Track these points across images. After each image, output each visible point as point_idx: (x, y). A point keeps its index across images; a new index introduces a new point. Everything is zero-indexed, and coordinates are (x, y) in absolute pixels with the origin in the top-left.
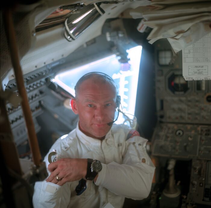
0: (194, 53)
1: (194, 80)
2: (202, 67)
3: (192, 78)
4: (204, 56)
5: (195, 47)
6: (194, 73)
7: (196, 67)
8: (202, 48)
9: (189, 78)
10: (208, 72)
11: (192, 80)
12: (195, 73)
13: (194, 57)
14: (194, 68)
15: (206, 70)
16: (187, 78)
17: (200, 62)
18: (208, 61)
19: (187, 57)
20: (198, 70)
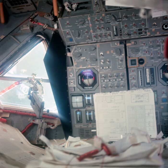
0: (144, 113)
1: (143, 90)
2: (136, 102)
3: (145, 91)
4: (136, 111)
5: (143, 119)
6: (144, 96)
7: (142, 101)
8: (138, 118)
9: (148, 91)
10: (131, 97)
11: (145, 89)
12: (142, 96)
13: (144, 110)
14: (143, 101)
15: (133, 99)
16: (150, 91)
17: (139, 106)
18: (131, 107)
19: (150, 110)
20: (140, 98)
